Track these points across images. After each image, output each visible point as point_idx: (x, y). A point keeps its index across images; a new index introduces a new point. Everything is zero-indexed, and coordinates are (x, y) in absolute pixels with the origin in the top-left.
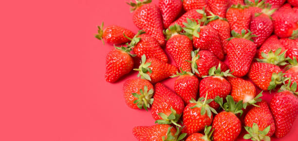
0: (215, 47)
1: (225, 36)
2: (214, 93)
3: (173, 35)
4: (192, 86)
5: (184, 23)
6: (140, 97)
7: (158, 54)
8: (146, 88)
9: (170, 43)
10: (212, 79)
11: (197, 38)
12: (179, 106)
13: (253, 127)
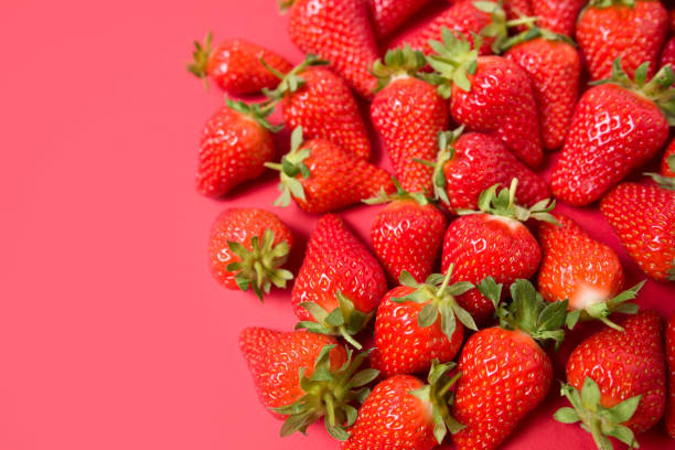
0: (516, 125)
1: (553, 92)
2: (479, 265)
3: (394, 79)
4: (419, 237)
5: (433, 44)
6: (248, 257)
7: (345, 133)
8: (270, 236)
9: (380, 102)
10: (481, 223)
11: (462, 92)
12: (366, 290)
13: (585, 389)
